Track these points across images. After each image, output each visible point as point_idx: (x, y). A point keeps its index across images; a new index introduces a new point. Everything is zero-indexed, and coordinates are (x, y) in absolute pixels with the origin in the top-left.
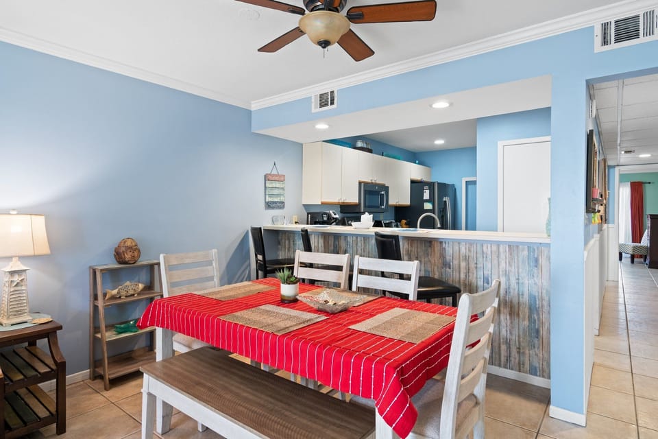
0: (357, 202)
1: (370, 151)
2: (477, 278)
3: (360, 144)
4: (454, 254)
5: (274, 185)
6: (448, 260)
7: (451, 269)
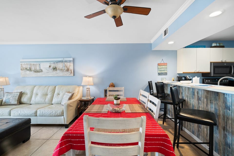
0: (210, 72)
1: (223, 47)
3: (214, 45)
5: (162, 67)
6: (228, 105)
7: (231, 111)
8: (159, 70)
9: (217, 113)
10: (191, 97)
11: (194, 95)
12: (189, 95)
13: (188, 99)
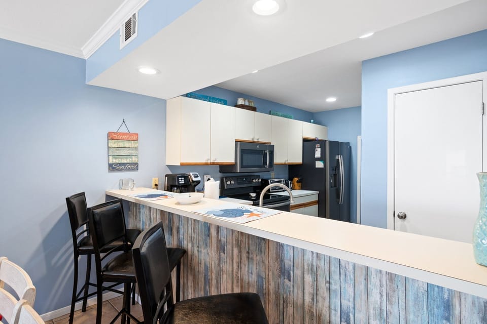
0: (234, 162)
1: (253, 109)
2: (329, 307)
3: (241, 102)
4: (296, 258)
5: (121, 144)
6: (287, 266)
7: (292, 283)
8: (110, 153)
9: (263, 287)
10: (200, 243)
11: (209, 236)
12: (196, 236)
13: (193, 246)
